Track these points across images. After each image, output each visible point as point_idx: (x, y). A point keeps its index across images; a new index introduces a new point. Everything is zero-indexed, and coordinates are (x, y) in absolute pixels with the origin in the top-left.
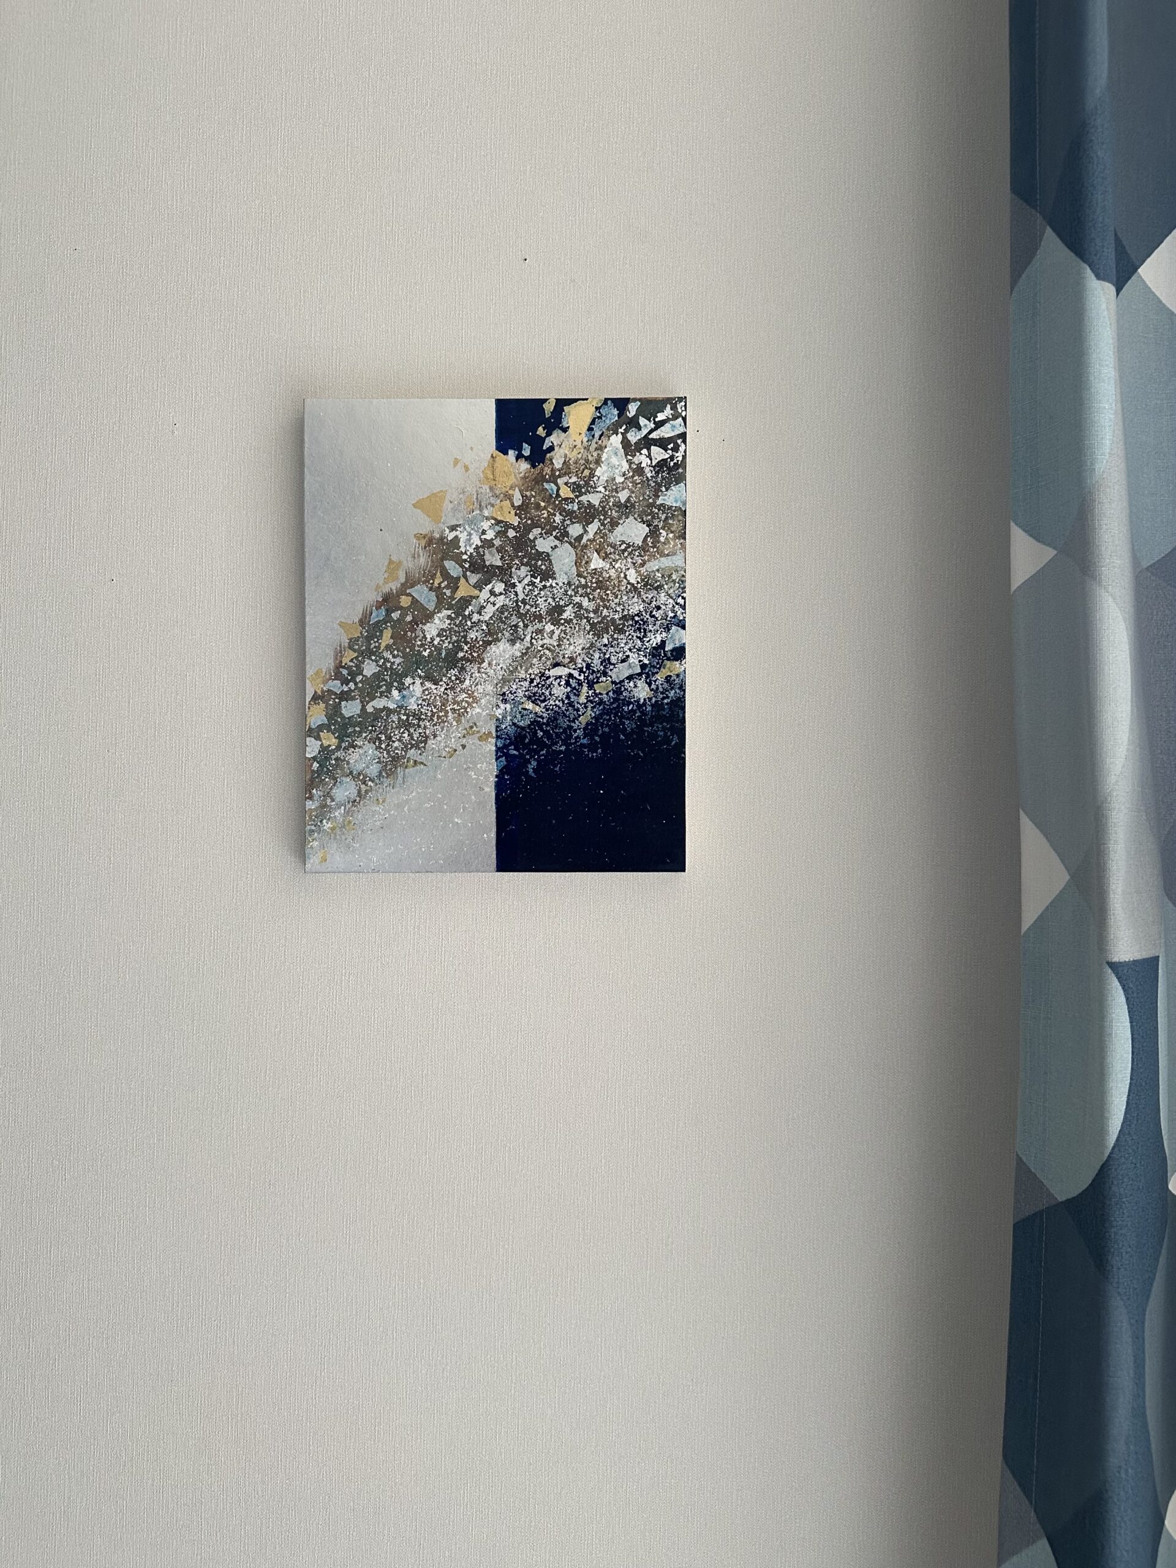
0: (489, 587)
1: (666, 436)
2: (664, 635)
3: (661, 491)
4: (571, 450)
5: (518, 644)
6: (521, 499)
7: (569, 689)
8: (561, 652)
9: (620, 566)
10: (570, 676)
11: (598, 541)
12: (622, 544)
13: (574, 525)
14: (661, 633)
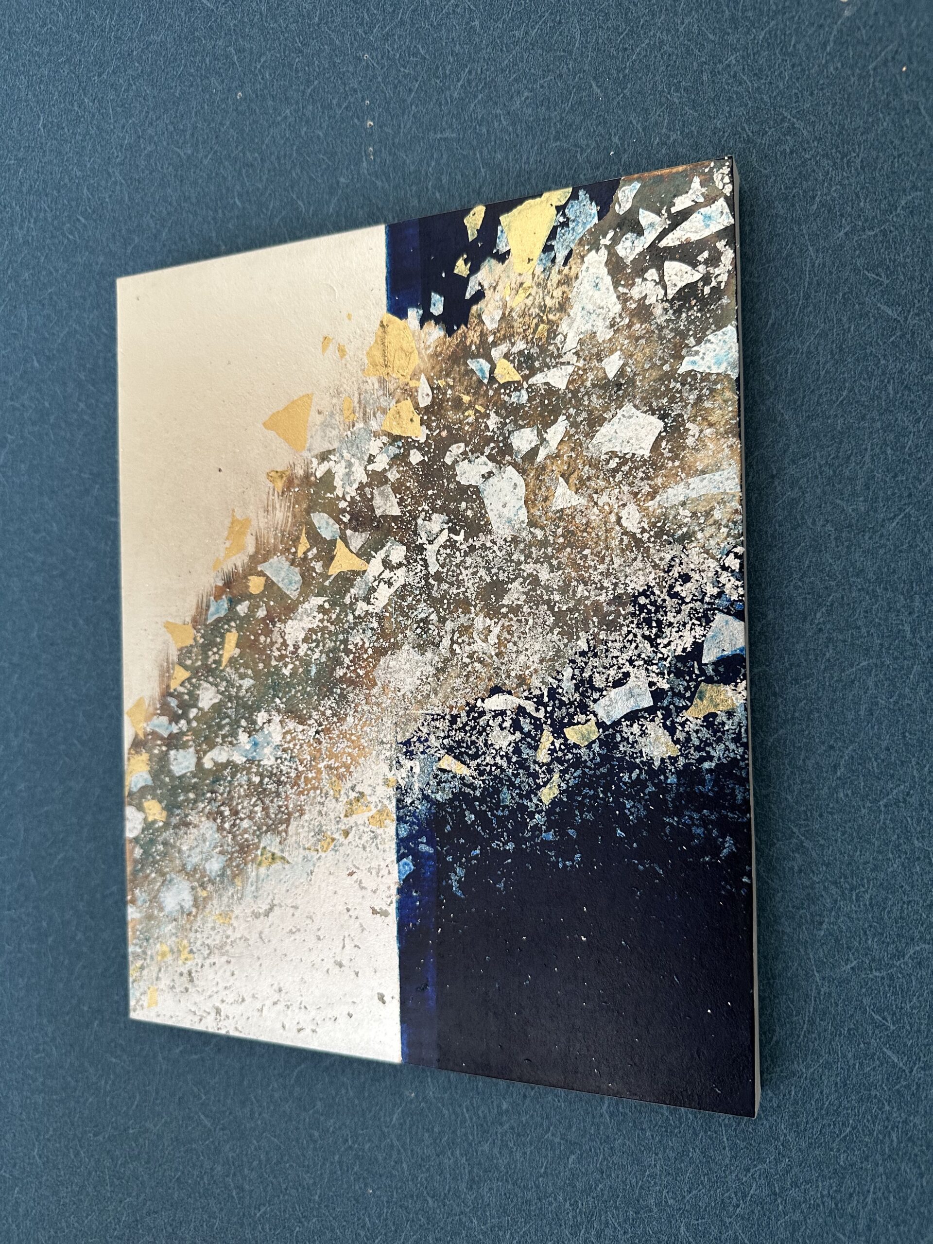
0: (381, 554)
1: (694, 237)
2: (699, 631)
3: (687, 346)
4: (514, 292)
5: (429, 655)
6: (430, 393)
7: (518, 735)
8: (503, 668)
9: (608, 500)
10: (521, 710)
11: (565, 458)
12: (611, 458)
13: (522, 430)
14: (691, 629)
